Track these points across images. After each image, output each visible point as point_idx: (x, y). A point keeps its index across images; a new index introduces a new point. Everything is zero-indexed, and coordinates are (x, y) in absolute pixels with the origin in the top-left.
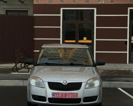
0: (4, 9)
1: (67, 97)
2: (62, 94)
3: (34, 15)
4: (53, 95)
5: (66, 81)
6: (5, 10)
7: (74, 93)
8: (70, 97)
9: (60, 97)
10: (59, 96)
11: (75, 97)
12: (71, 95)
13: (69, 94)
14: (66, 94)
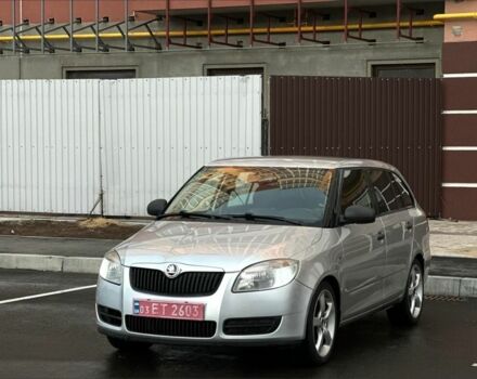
0: (368, 61)
1: (174, 316)
2: (159, 304)
3: (446, 76)
4: (137, 307)
5: (175, 267)
6: (370, 63)
7: (192, 305)
8: (181, 315)
9: (154, 314)
10: (150, 309)
11: (196, 317)
12: (183, 309)
13: (179, 305)
14: (170, 304)
